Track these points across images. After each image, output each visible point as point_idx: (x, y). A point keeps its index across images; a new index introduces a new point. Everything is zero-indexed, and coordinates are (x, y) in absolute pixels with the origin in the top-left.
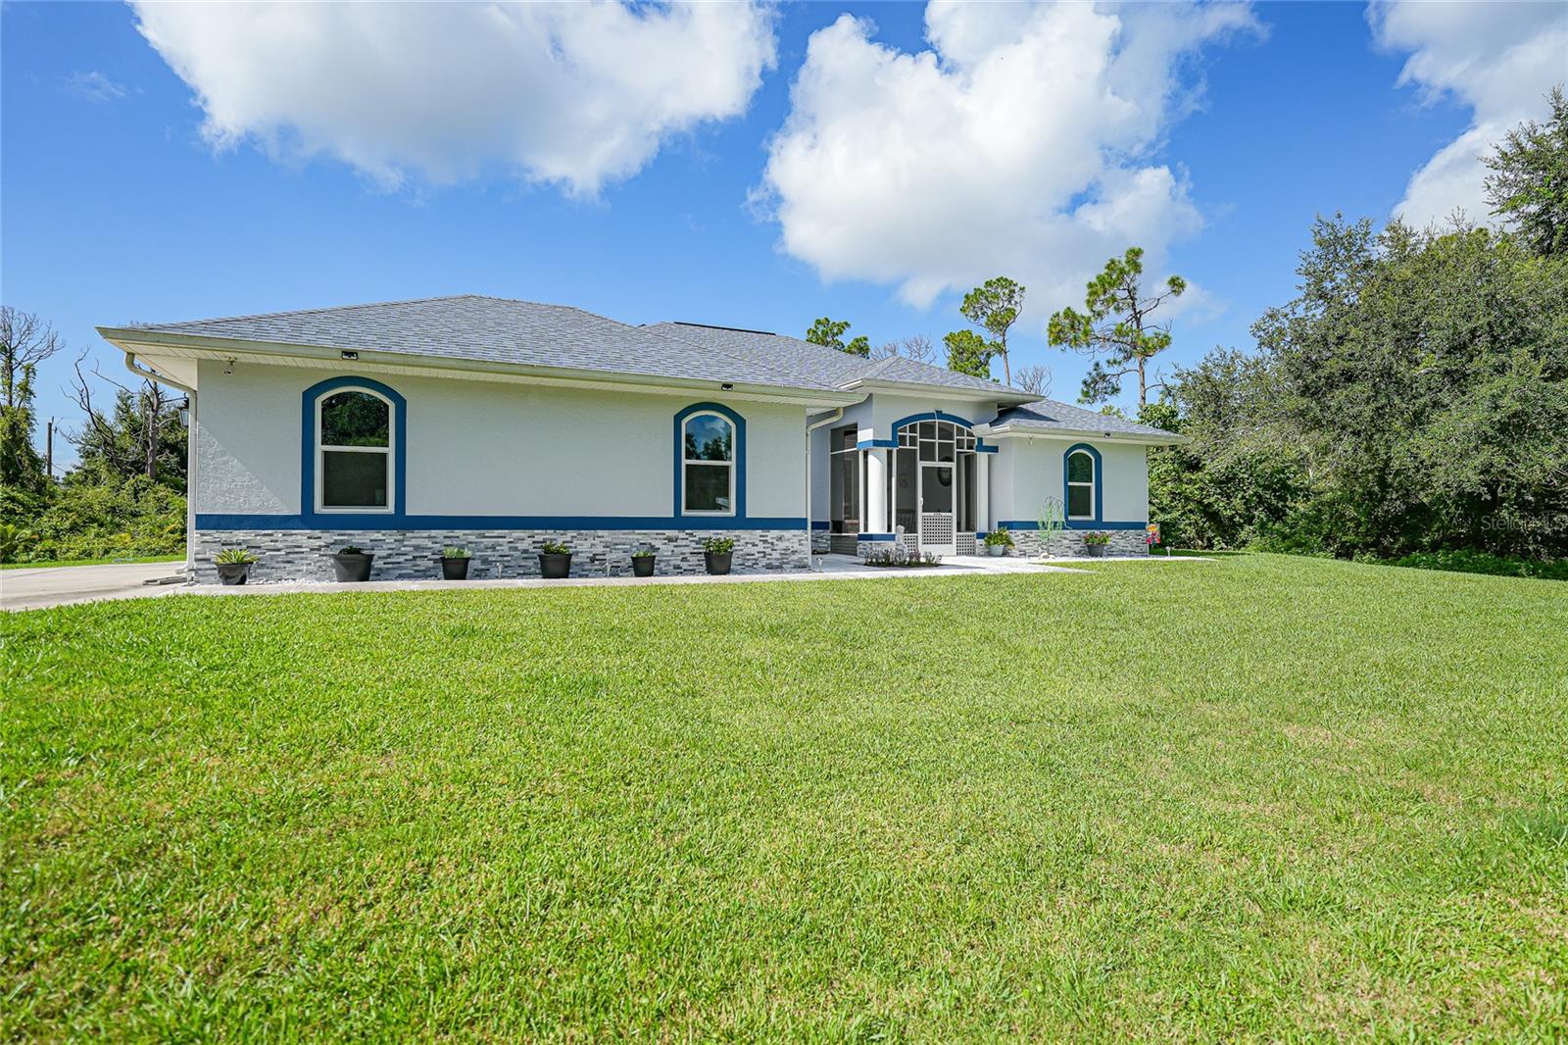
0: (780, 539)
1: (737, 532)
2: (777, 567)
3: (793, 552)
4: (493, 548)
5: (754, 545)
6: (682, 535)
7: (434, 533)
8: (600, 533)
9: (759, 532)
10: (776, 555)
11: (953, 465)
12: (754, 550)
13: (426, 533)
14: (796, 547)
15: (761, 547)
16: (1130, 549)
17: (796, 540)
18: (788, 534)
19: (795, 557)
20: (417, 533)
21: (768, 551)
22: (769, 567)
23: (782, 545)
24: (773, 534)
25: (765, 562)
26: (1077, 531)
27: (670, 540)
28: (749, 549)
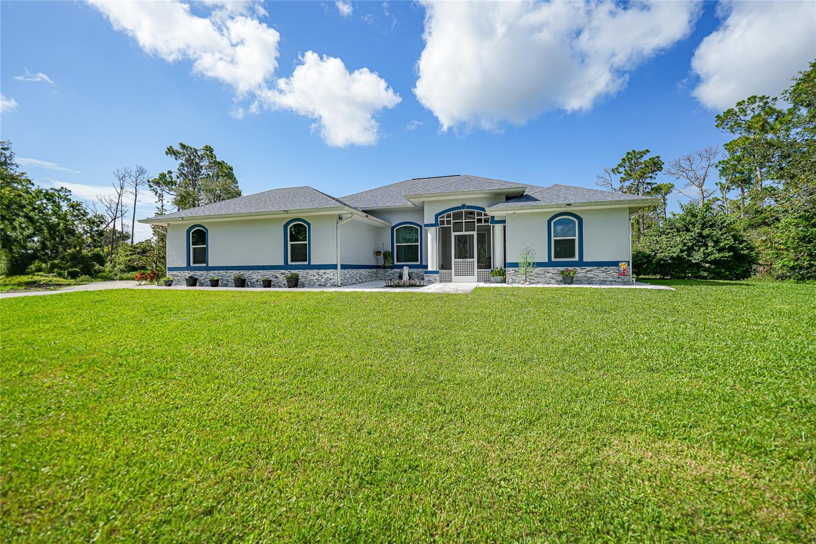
0: (325, 273)
1: (307, 271)
2: (323, 285)
3: (331, 279)
4: (229, 277)
5: (314, 276)
6: (287, 272)
7: (215, 272)
8: (260, 271)
9: (316, 270)
10: (323, 280)
11: (475, 233)
12: (314, 278)
13: (213, 272)
14: (332, 277)
15: (317, 277)
16: (611, 279)
17: (332, 274)
18: (328, 271)
19: (331, 281)
20: (211, 272)
21: (320, 278)
22: (320, 285)
23: (325, 276)
24: (322, 271)
25: (318, 283)
26: (559, 268)
27: (282, 274)
28: (312, 278)
